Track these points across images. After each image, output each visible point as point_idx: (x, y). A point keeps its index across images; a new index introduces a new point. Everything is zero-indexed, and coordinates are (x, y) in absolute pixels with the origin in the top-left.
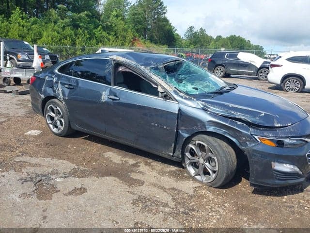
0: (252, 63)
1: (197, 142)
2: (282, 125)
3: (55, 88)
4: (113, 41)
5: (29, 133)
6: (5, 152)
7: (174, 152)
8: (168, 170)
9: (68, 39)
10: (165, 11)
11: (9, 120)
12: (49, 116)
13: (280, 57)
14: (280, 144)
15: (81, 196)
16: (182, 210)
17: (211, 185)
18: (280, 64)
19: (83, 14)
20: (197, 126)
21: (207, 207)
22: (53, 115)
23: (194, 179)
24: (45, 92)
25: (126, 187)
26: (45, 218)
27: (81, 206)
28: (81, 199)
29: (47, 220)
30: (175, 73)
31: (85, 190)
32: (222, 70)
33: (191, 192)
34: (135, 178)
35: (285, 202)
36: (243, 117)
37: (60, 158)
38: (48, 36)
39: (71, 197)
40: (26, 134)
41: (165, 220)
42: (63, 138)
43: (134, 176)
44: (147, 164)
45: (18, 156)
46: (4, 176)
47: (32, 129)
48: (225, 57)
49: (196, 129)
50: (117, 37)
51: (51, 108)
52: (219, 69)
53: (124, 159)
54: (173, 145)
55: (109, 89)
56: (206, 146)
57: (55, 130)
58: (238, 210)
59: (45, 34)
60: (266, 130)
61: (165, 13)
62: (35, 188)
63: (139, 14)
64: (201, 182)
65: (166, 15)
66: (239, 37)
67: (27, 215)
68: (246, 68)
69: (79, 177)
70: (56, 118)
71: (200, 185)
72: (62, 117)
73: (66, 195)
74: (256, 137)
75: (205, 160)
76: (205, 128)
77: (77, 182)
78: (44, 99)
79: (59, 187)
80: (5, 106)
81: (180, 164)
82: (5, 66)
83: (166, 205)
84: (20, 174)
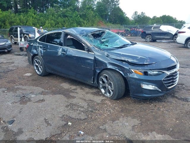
0: (170, 32)
1: (104, 75)
2: (149, 63)
3: (37, 50)
4: (86, 24)
5: (26, 75)
6: (10, 84)
7: (94, 81)
8: (92, 91)
9: (60, 24)
10: (118, 3)
11: (18, 69)
12: (35, 65)
13: (185, 27)
14: (146, 73)
15: (41, 104)
16: (90, 109)
17: (112, 98)
18: (185, 31)
19: (68, 9)
20: (103, 66)
21: (105, 109)
22: (37, 64)
23: (104, 95)
24: (33, 53)
25: (66, 99)
26: (20, 112)
27: (39, 107)
28: (40, 105)
29: (21, 113)
30: (100, 38)
31: (44, 100)
32: (150, 37)
33: (99, 102)
34: (72, 95)
35: (151, 107)
36: (126, 60)
37: (37, 86)
38: (49, 23)
39: (36, 104)
40: (24, 75)
41: (79, 114)
42: (42, 77)
43: (72, 94)
44: (82, 89)
45: (17, 85)
46: (7, 94)
47: (28, 73)
48: (152, 29)
49: (103, 68)
50: (89, 21)
51: (36, 61)
52: (148, 37)
53: (70, 87)
54: (93, 77)
55: (62, 48)
56: (108, 76)
57: (38, 73)
58: (122, 110)
59: (47, 22)
60: (139, 66)
61: (118, 4)
62: (20, 99)
63: (103, 6)
64: (107, 97)
65: (119, 5)
66: (168, 16)
67: (12, 111)
68: (165, 35)
69: (43, 95)
70: (39, 66)
71: (106, 98)
72: (41, 65)
73: (34, 103)
74: (132, 70)
75: (108, 85)
76: (107, 67)
77: (42, 97)
78: (33, 56)
79: (32, 99)
80: (18, 62)
81: (97, 88)
82: (21, 41)
83: (83, 107)
84: (15, 93)
